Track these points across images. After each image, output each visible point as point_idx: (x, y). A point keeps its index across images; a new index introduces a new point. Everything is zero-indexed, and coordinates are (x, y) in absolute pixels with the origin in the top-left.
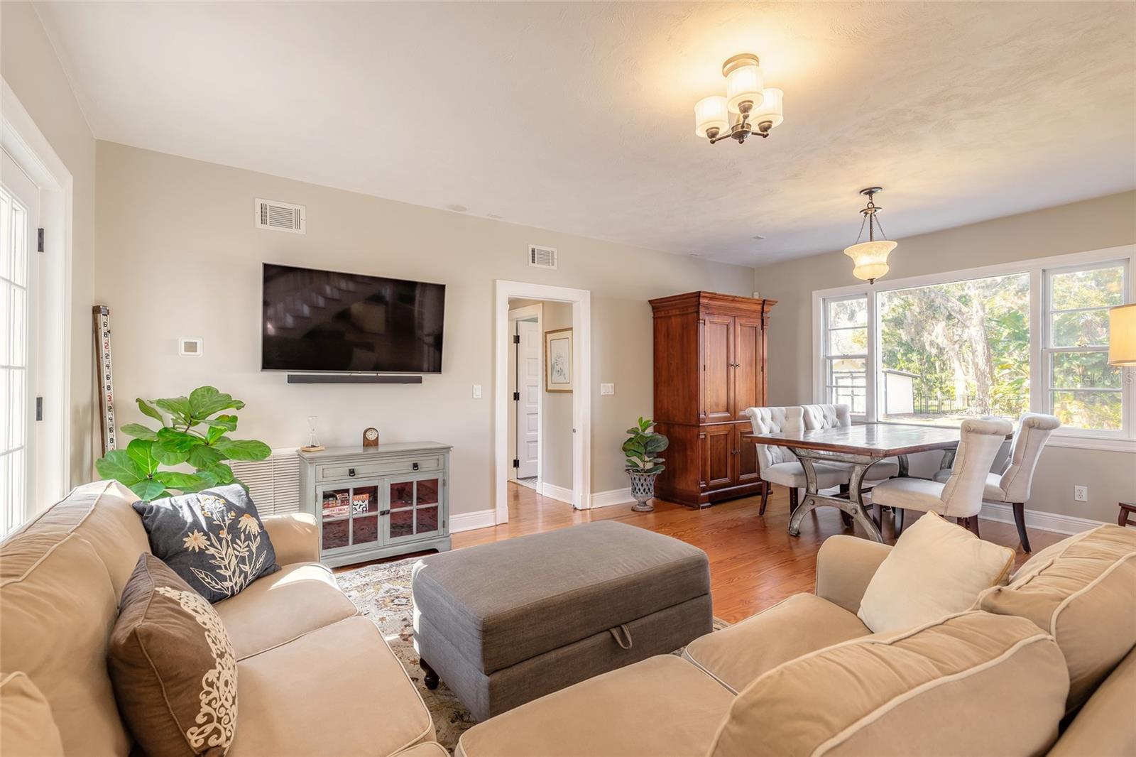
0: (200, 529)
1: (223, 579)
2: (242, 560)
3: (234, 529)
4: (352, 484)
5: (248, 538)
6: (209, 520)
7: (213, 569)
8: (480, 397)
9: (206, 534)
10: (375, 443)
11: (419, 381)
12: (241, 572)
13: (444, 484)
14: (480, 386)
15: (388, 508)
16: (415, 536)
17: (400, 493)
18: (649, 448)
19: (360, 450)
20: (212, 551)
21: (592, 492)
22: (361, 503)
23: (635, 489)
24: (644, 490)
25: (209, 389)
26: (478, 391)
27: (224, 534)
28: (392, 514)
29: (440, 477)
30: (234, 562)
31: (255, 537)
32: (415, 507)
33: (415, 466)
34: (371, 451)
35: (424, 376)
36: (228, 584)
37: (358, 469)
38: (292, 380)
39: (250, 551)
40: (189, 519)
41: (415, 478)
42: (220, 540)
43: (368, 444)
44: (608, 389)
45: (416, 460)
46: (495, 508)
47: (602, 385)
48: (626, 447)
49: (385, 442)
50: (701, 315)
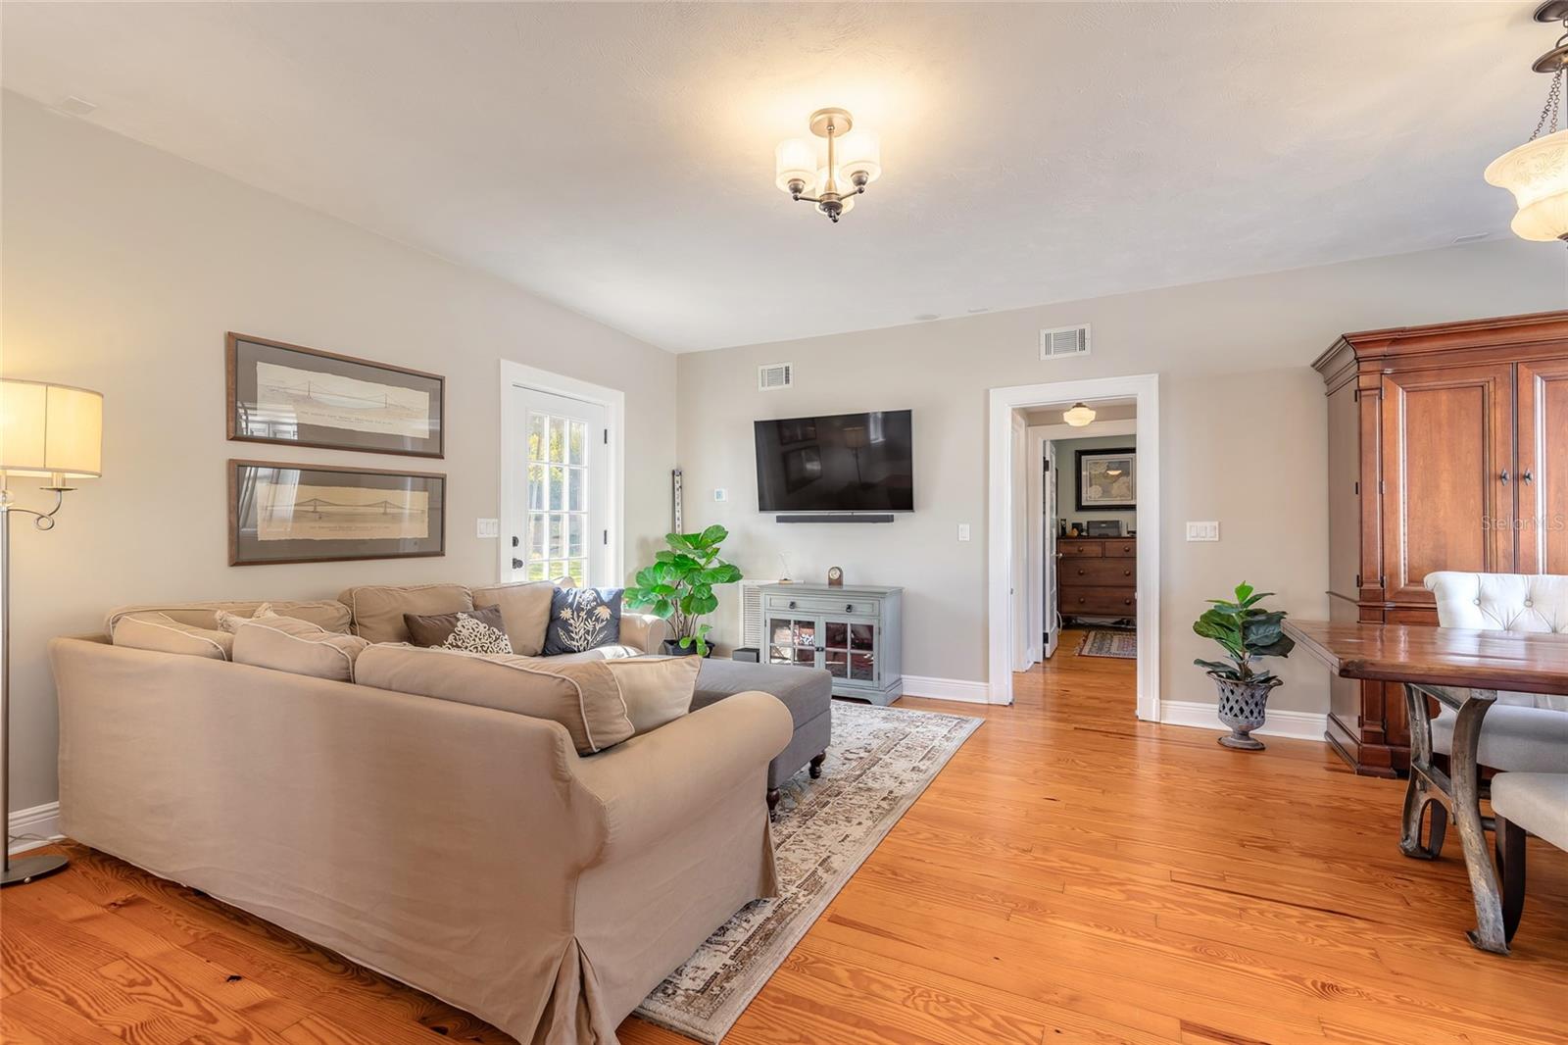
0: (571, 608)
1: (573, 639)
2: (588, 632)
3: (590, 613)
4: (793, 617)
5: (597, 620)
6: (579, 603)
7: (568, 632)
8: (968, 539)
9: (573, 612)
10: (838, 582)
11: (890, 519)
12: (585, 639)
13: (879, 632)
14: (968, 526)
15: (824, 646)
16: (848, 681)
17: (836, 636)
18: (1252, 638)
19: (827, 587)
20: (572, 621)
21: (1161, 697)
22: (807, 636)
23: (1224, 707)
24: (1231, 709)
25: (718, 527)
26: (965, 532)
27: (583, 614)
28: (827, 652)
29: (874, 623)
30: (582, 631)
31: (603, 621)
32: (849, 651)
33: (849, 607)
34: (835, 588)
35: (896, 514)
36: (575, 643)
37: (799, 603)
38: (780, 520)
39: (595, 628)
40: (570, 601)
41: (850, 620)
42: (579, 617)
43: (832, 583)
44: (1202, 530)
45: (850, 602)
46: (988, 681)
47: (1188, 524)
48: (1198, 629)
49: (845, 581)
50: (1365, 381)
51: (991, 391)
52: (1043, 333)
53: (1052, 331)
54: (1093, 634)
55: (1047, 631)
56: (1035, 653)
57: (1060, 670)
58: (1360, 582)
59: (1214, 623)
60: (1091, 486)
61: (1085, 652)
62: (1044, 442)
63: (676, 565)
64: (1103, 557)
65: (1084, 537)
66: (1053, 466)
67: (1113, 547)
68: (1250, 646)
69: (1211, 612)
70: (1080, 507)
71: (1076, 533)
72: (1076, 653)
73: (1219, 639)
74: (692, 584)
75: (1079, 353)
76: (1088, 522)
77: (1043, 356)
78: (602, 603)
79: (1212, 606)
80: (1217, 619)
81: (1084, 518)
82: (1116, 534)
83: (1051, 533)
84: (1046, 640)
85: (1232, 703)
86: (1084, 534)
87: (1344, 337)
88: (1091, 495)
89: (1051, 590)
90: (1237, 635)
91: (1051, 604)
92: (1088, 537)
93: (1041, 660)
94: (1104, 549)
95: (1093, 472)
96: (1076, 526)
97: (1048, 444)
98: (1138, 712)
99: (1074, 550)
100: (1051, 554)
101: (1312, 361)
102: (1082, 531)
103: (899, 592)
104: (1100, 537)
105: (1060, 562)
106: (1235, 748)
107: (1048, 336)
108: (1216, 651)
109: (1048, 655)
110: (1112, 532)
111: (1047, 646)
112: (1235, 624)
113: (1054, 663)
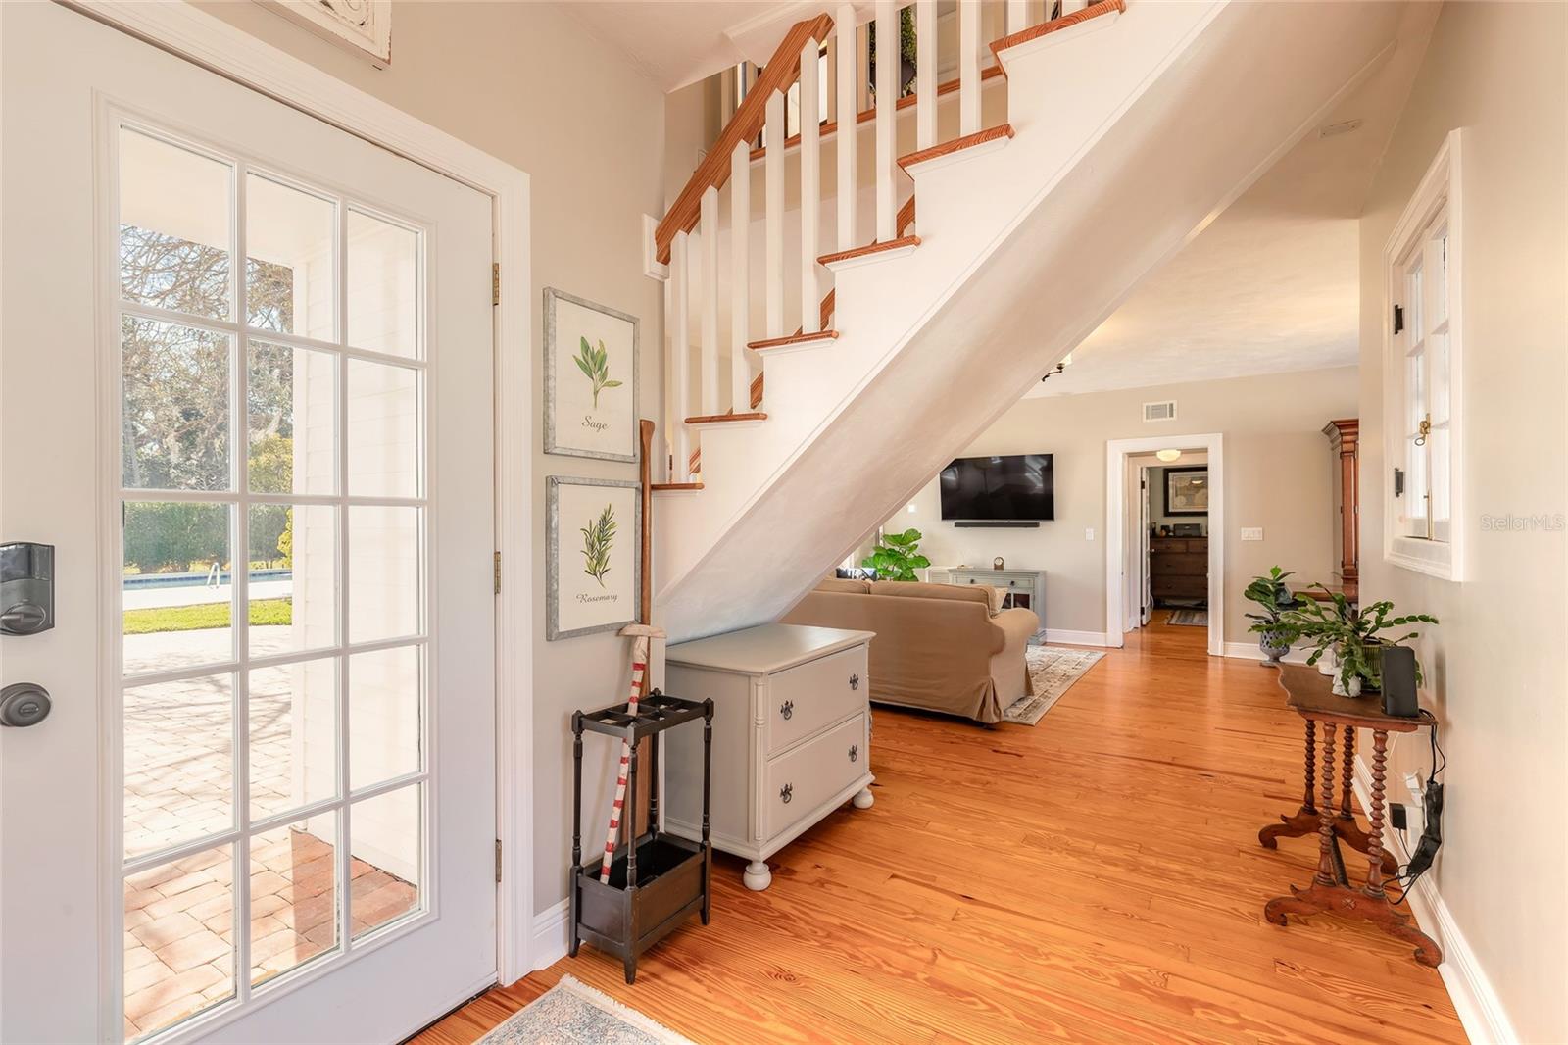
8: (1093, 538)
10: (1001, 567)
11: (1036, 525)
13: (1034, 599)
14: (1092, 530)
18: (1281, 600)
19: (993, 570)
21: (1224, 640)
23: (1263, 645)
24: (1268, 643)
25: (913, 530)
26: (1090, 534)
29: (1030, 593)
33: (1013, 583)
34: (999, 571)
35: (1041, 522)
37: (977, 580)
38: (957, 525)
41: (1013, 591)
43: (996, 567)
44: (1250, 533)
45: (1013, 579)
46: (1106, 632)
47: (1242, 529)
48: (1248, 595)
49: (1006, 567)
50: (1346, 447)
51: (1109, 443)
52: (1145, 405)
53: (1151, 404)
54: (1178, 612)
55: (1144, 605)
56: (1135, 620)
57: (1153, 632)
58: (1343, 566)
59: (1257, 591)
60: (1177, 496)
61: (1173, 622)
62: (1141, 469)
63: (889, 555)
64: (1187, 553)
65: (1171, 537)
66: (1147, 485)
67: (1194, 544)
68: (1280, 605)
69: (1255, 584)
70: (1167, 513)
71: (1164, 534)
72: (1166, 622)
73: (1260, 601)
74: (901, 568)
75: (1169, 418)
76: (1175, 526)
77: (1144, 419)
78: (868, 577)
79: (1255, 581)
80: (1259, 589)
81: (1171, 522)
82: (1197, 535)
83: (1146, 534)
84: (1142, 612)
85: (1268, 639)
86: (1171, 534)
87: (1332, 422)
88: (1177, 504)
89: (1146, 576)
90: (1272, 598)
91: (1147, 587)
92: (1175, 537)
93: (1139, 626)
94: (1187, 548)
95: (1178, 486)
96: (1164, 528)
97: (1144, 470)
98: (1209, 651)
99: (1163, 546)
100: (1146, 549)
101: (1322, 428)
102: (1170, 532)
103: (1044, 573)
104: (1183, 537)
105: (1152, 556)
106: (1270, 667)
107: (1147, 407)
108: (1259, 609)
109: (1144, 623)
110: (1194, 533)
111: (1144, 616)
112: (1270, 591)
113: (1148, 628)
